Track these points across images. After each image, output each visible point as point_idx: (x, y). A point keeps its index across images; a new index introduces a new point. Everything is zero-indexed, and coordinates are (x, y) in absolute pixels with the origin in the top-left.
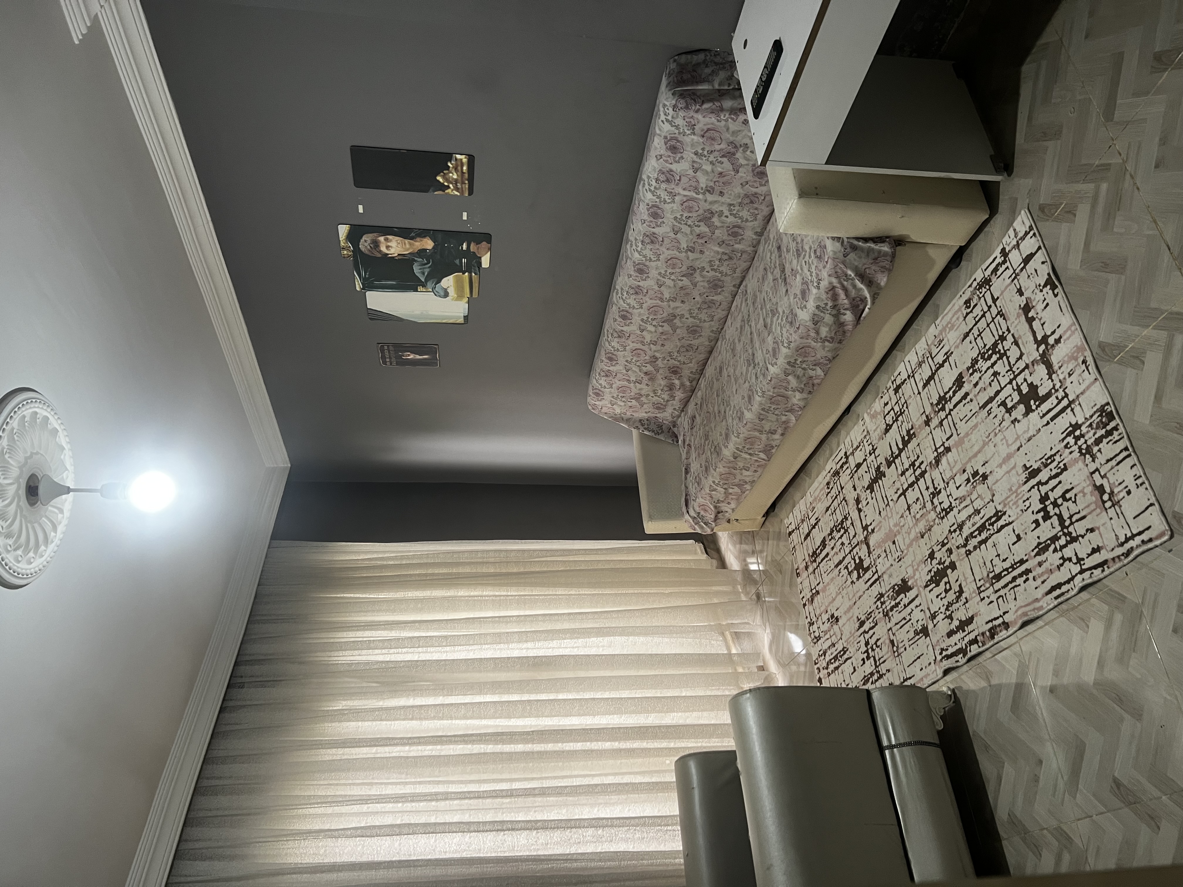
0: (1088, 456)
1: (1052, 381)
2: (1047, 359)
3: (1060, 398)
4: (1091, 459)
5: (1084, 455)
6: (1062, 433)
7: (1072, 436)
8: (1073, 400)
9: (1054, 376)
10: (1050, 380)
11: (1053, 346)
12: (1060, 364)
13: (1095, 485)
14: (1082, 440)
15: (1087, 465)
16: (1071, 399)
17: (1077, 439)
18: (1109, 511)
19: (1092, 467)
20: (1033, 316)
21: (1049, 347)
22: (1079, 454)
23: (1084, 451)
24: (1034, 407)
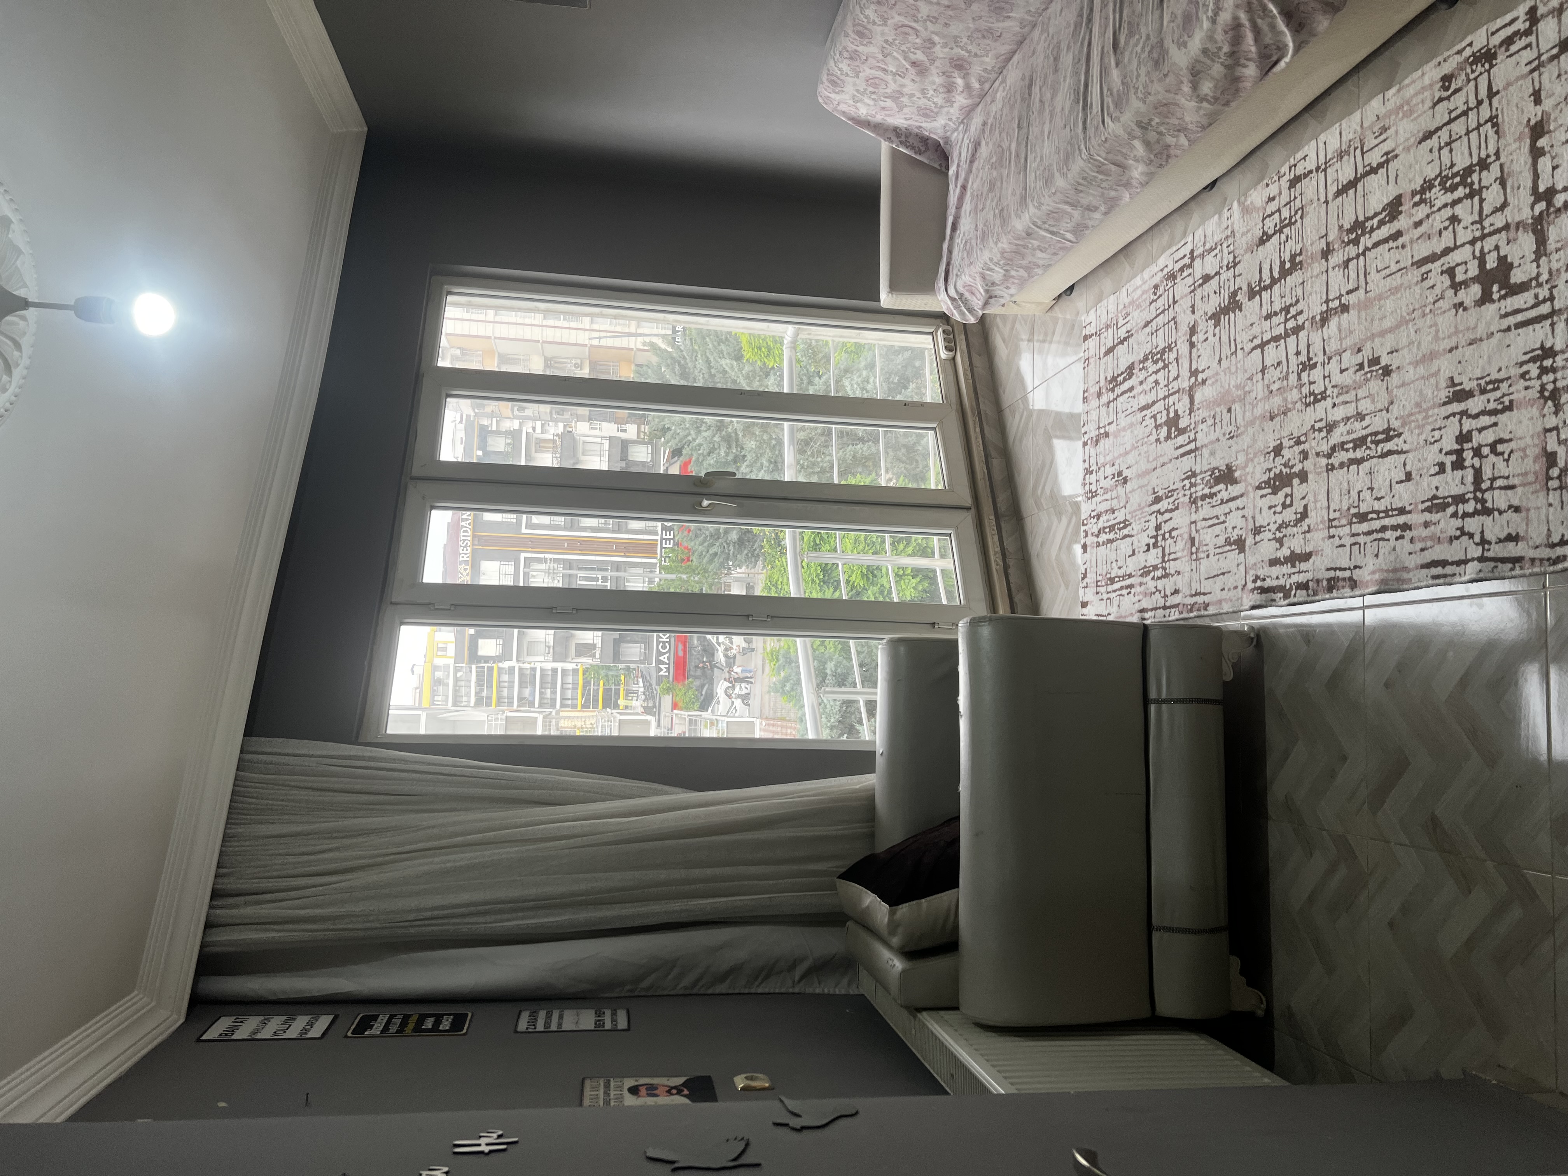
0: (1550, 403)
1: (1538, 266)
2: (1542, 227)
3: (1541, 298)
4: (1553, 409)
5: (1546, 399)
6: (1525, 354)
7: (1538, 364)
8: (1560, 310)
9: (1543, 260)
10: (1535, 264)
11: (1558, 210)
12: (1559, 245)
13: (1544, 449)
14: (1551, 377)
15: (1544, 416)
16: (1557, 307)
17: (1544, 371)
18: (1551, 493)
19: (1551, 422)
20: (1543, 148)
21: (1552, 209)
22: (1538, 395)
23: (1547, 394)
24: (1496, 296)
